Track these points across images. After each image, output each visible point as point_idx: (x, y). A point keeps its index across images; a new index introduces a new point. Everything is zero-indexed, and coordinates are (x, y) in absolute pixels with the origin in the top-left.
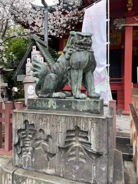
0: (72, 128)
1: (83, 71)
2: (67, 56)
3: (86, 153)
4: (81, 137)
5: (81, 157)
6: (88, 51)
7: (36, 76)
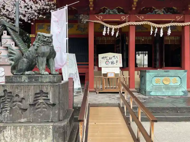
0: (38, 91)
1: (47, 58)
2: (35, 47)
3: (47, 105)
4: (43, 96)
5: (44, 108)
6: (49, 46)
7: (12, 60)
